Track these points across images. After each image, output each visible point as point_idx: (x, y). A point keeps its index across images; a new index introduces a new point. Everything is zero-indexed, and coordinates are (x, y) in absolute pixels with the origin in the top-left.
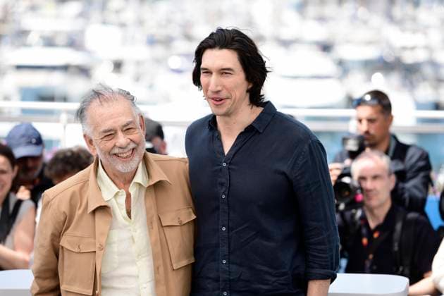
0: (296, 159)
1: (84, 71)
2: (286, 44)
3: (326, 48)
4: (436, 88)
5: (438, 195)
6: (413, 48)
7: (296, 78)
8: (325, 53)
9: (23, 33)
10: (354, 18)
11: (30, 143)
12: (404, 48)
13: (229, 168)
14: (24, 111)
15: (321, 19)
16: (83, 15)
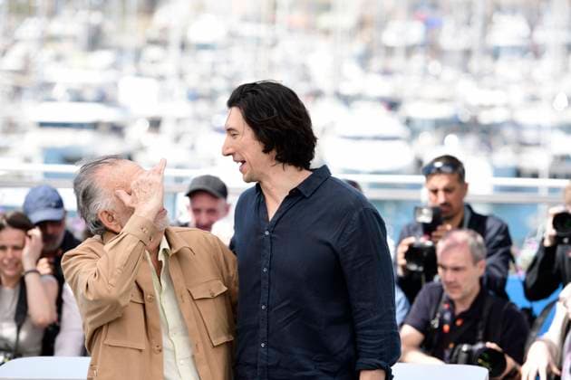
0: (344, 229)
1: (116, 129)
2: (347, 100)
3: (393, 105)
4: (518, 152)
5: (522, 275)
6: (492, 107)
7: (359, 138)
8: (392, 112)
9: (48, 86)
10: (425, 72)
11: (50, 206)
12: (482, 107)
13: (271, 238)
14: (47, 175)
15: (386, 73)
16: (115, 66)
